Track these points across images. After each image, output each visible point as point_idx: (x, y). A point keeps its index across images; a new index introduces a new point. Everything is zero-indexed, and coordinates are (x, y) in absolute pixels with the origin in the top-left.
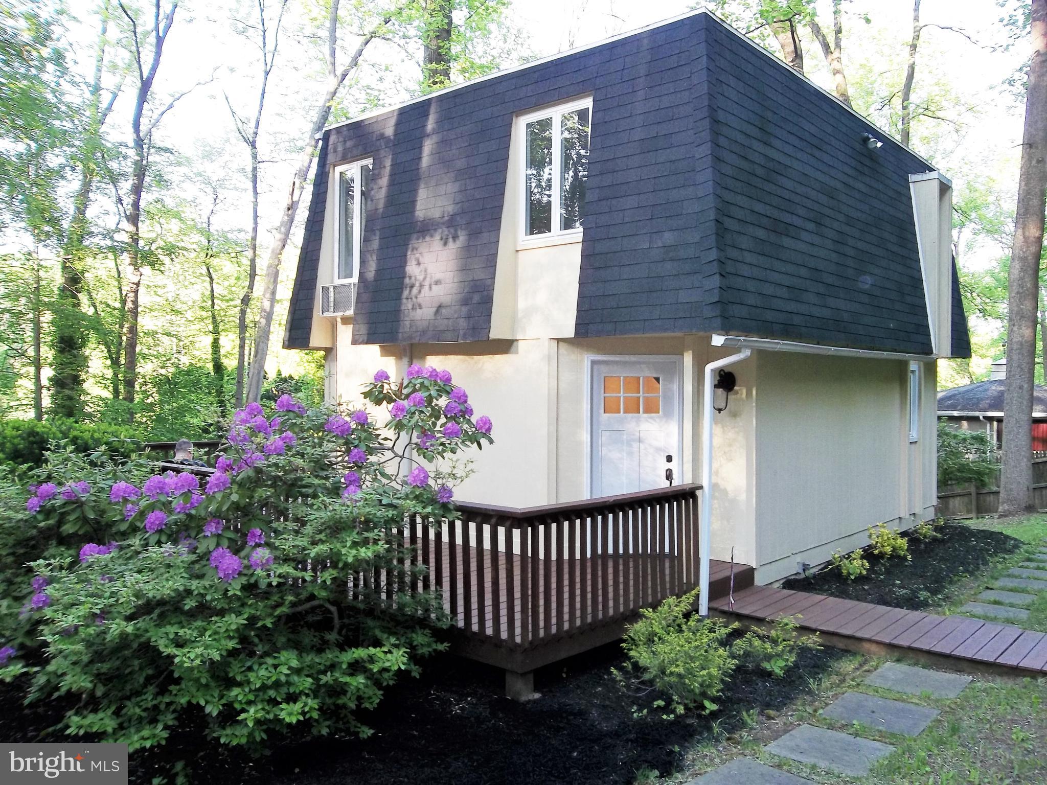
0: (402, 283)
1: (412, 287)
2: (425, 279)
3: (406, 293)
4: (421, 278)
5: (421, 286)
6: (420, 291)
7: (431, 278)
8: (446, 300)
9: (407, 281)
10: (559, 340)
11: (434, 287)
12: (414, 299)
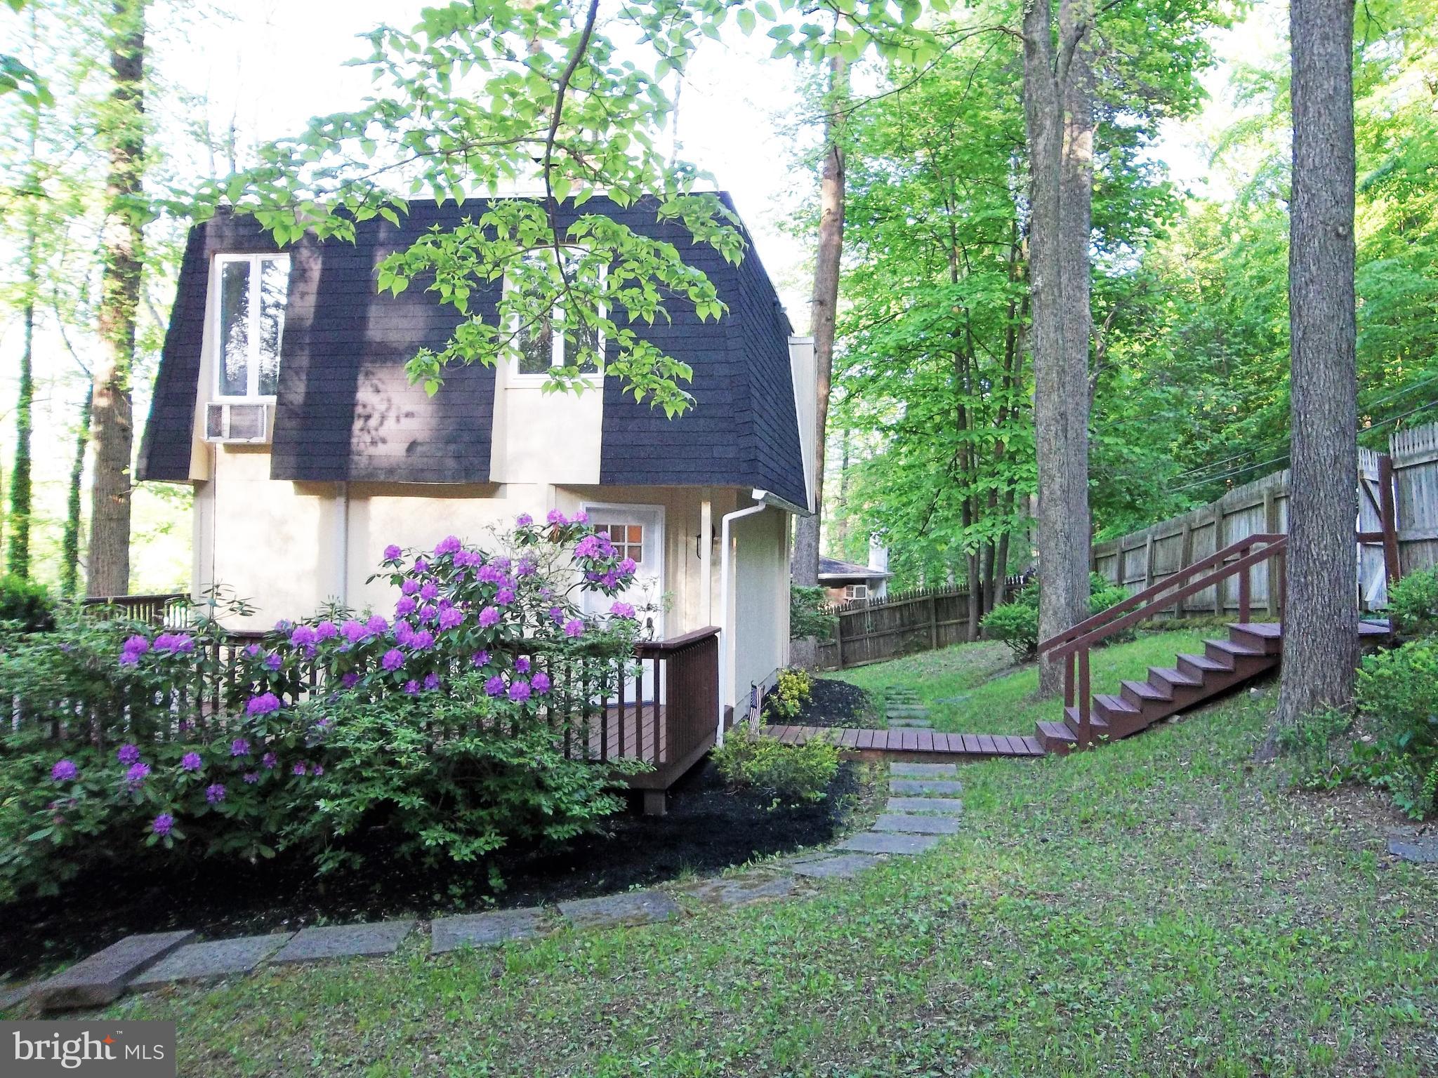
0: (353, 412)
1: (368, 417)
2: (388, 409)
3: (358, 424)
4: (383, 407)
5: (383, 418)
6: (381, 424)
7: (399, 408)
8: (421, 437)
9: (359, 410)
10: (557, 486)
11: (403, 420)
12: (373, 432)
